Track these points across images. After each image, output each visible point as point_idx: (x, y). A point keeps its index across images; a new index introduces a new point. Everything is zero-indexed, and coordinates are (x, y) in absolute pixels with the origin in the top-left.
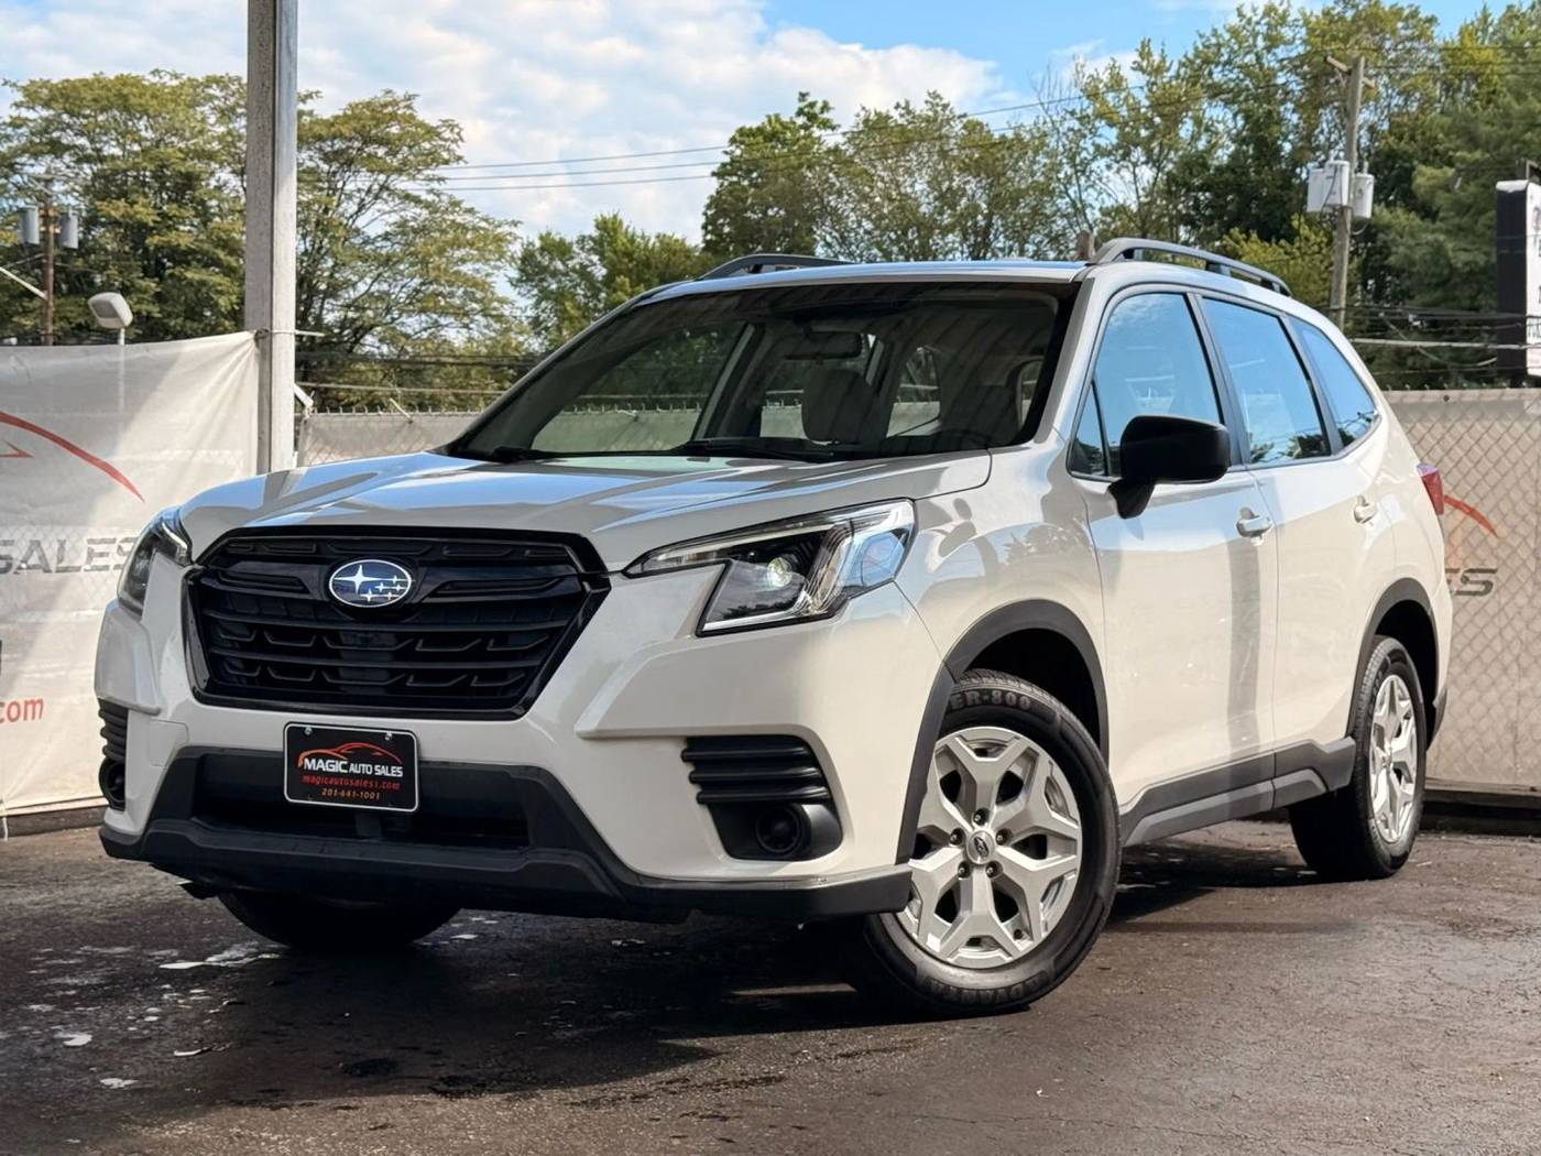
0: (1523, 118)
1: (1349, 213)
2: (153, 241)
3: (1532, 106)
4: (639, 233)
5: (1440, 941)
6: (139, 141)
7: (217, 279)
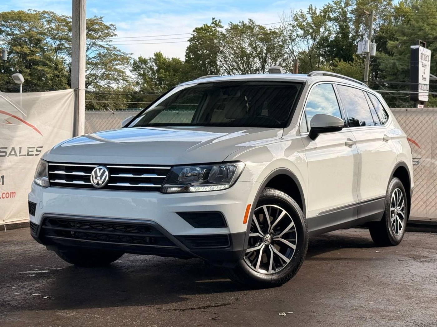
0: (419, 27)
1: (369, 54)
2: (29, 58)
3: (420, 24)
4: (167, 57)
5: (411, 262)
6: (24, 30)
7: (46, 69)
